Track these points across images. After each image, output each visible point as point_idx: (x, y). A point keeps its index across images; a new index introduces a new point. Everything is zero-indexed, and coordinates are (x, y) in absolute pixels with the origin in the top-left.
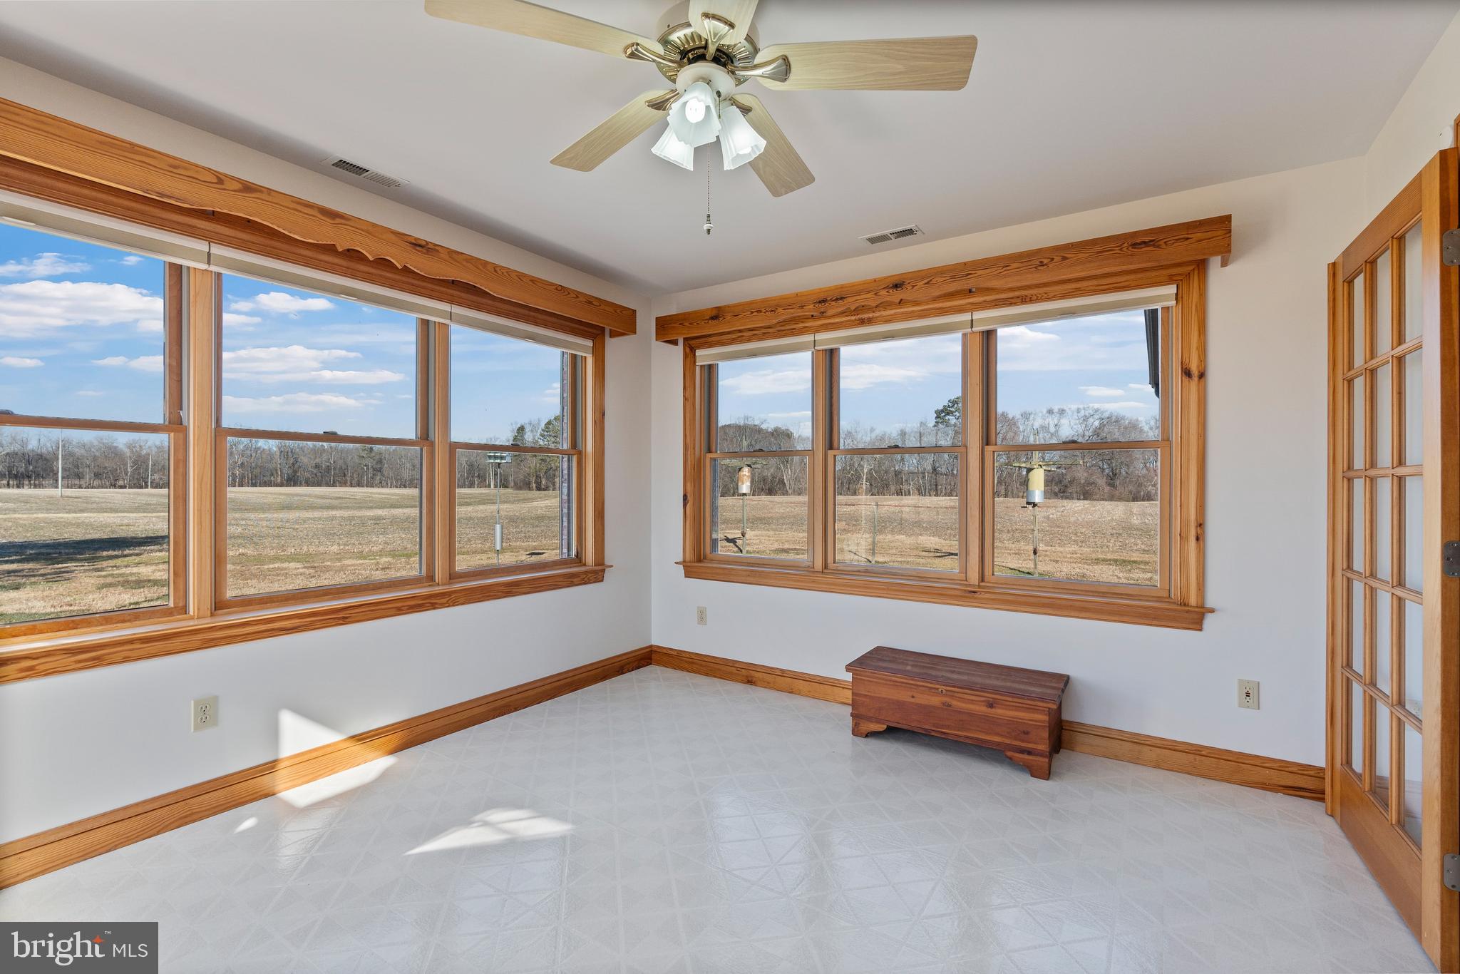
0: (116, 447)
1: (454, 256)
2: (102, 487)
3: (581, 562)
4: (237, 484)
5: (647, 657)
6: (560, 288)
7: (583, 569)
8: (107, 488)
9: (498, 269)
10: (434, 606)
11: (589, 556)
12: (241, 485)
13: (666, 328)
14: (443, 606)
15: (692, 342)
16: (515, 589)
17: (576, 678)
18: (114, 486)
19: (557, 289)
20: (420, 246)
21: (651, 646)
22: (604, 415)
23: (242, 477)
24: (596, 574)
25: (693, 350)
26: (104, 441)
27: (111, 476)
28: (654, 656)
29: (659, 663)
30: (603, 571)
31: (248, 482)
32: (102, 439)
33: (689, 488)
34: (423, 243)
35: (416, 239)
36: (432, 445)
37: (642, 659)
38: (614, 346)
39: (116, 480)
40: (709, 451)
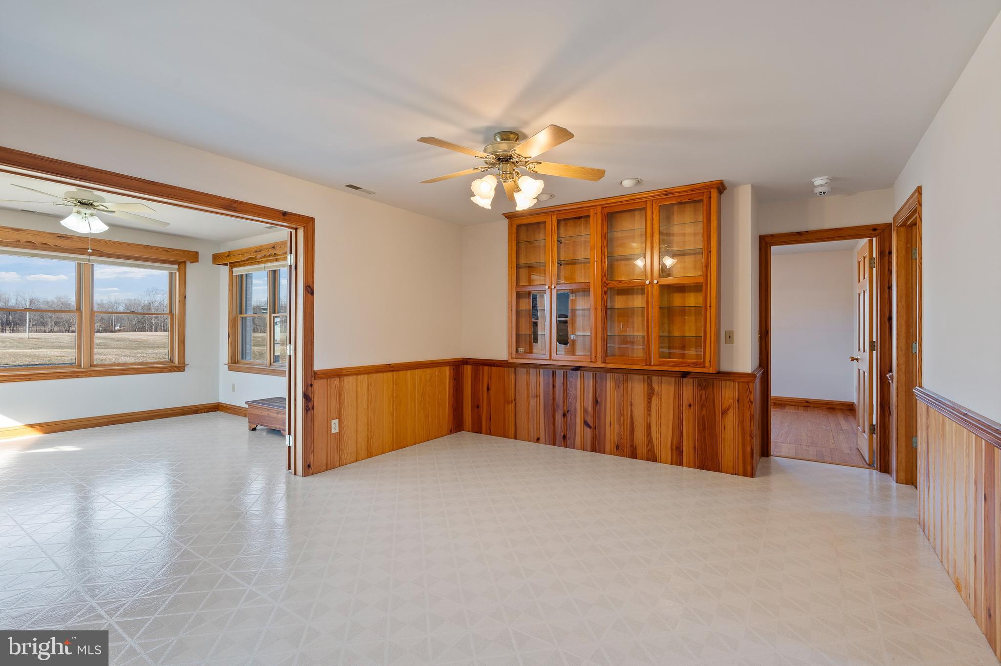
0: (70, 304)
1: (82, 239)
2: (60, 332)
3: (172, 362)
4: (153, 330)
5: (216, 407)
6: (146, 246)
7: (173, 365)
8: (63, 332)
9: (107, 242)
10: (78, 377)
11: (176, 360)
12: (156, 331)
13: (218, 259)
14: (82, 377)
15: (231, 265)
16: (126, 372)
17: (165, 413)
18: (68, 331)
19: (144, 247)
20: (63, 237)
21: (219, 403)
22: (185, 297)
23: (157, 326)
24: (181, 368)
25: (232, 269)
26: (61, 300)
27: (66, 324)
28: (219, 407)
29: (222, 410)
30: (184, 367)
31: (161, 329)
32: (60, 299)
33: (230, 330)
34: (65, 236)
35: (61, 235)
36: (81, 312)
37: (211, 408)
38: (191, 268)
39: (69, 327)
40: (241, 313)
